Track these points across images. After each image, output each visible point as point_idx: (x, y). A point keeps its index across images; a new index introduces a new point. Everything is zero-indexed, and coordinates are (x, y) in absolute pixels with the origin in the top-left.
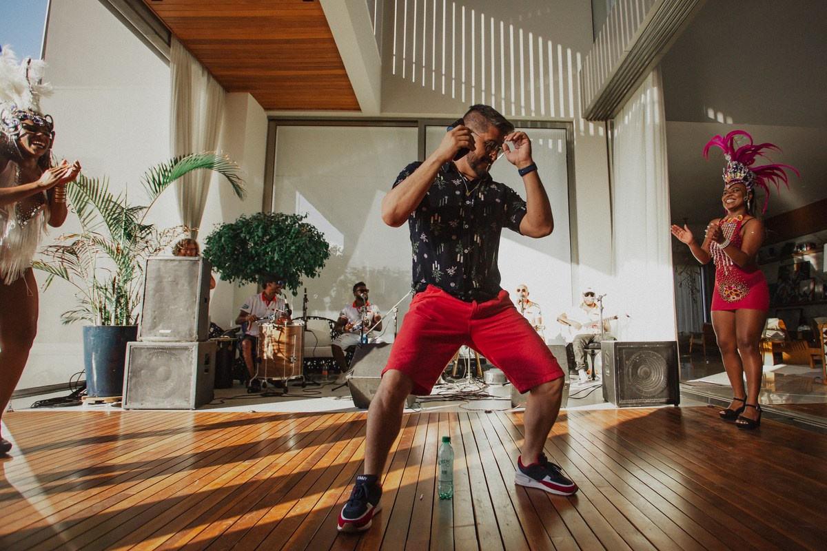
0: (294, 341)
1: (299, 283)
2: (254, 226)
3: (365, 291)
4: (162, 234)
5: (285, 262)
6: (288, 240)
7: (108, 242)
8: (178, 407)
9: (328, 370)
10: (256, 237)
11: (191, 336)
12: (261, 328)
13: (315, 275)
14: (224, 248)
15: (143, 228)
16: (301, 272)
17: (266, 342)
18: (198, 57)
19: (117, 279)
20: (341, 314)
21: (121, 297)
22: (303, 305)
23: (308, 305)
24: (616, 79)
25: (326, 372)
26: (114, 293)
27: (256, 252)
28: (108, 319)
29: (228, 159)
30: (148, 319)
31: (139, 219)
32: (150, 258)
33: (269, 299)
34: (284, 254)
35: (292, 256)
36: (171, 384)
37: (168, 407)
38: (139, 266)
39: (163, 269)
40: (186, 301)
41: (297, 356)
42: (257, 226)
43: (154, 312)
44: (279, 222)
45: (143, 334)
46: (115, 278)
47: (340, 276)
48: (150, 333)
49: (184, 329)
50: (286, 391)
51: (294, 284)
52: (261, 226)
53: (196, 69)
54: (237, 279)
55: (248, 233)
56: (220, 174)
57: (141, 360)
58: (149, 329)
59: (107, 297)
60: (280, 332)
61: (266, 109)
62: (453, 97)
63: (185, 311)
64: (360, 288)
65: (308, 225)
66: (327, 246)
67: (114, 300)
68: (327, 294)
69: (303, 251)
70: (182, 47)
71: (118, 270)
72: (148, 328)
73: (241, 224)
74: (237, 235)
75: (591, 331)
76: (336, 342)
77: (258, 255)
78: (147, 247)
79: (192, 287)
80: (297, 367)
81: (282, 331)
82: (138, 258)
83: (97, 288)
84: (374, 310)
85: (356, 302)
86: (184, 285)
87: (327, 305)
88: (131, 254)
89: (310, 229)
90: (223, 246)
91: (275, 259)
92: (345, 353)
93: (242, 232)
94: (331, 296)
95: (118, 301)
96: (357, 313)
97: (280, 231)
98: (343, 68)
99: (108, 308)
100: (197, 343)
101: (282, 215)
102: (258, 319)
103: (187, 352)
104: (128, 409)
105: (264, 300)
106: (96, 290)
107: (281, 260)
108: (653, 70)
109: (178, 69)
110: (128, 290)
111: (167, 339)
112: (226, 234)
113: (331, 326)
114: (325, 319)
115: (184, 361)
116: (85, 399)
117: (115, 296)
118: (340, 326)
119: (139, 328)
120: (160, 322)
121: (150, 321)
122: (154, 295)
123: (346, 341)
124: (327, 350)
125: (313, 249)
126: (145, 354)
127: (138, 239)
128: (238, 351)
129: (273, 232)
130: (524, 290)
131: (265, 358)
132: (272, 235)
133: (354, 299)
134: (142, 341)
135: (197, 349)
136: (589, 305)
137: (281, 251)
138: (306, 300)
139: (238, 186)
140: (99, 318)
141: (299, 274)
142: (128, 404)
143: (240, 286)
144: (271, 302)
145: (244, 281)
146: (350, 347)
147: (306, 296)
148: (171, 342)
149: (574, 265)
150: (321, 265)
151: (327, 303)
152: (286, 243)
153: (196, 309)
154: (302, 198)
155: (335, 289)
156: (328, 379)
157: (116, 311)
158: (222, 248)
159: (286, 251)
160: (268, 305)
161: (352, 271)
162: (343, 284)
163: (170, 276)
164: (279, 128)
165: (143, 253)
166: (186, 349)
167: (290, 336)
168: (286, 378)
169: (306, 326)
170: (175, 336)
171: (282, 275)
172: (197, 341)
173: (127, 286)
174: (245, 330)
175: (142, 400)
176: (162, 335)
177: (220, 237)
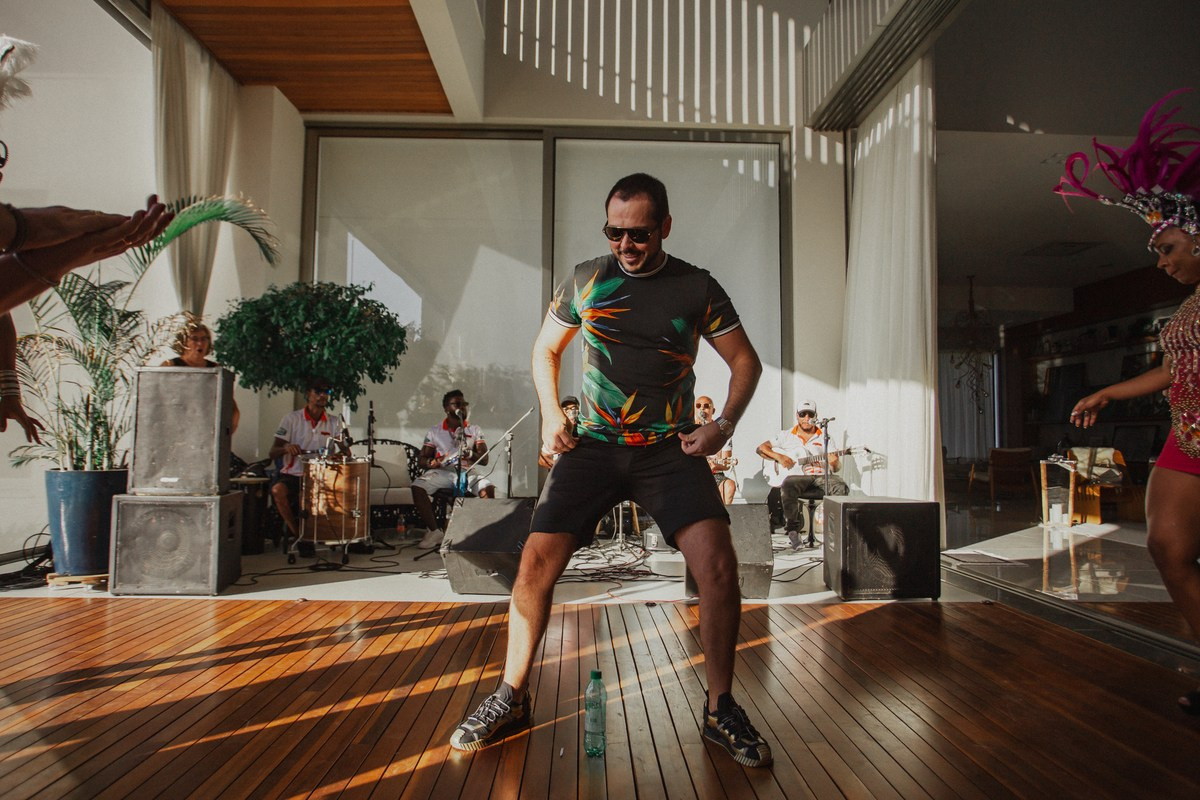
0: (358, 486)
1: (361, 390)
2: (291, 304)
3: (462, 405)
4: (156, 327)
5: (340, 361)
6: (344, 328)
7: (80, 345)
8: (191, 592)
9: (407, 524)
10: (295, 324)
11: (208, 485)
12: (307, 467)
13: (384, 378)
14: (247, 342)
15: (125, 316)
16: (362, 372)
17: (315, 490)
18: (194, 32)
19: (91, 399)
20: (427, 440)
21: (98, 422)
22: (367, 426)
23: (374, 426)
24: (864, 66)
25: (403, 527)
26: (88, 418)
27: (295, 346)
28: (81, 459)
29: (251, 205)
30: (143, 459)
31: (119, 301)
32: (144, 369)
33: (316, 416)
34: (338, 351)
35: (350, 353)
36: (180, 558)
37: (178, 592)
38: (123, 376)
39: (163, 387)
40: (200, 434)
41: (362, 509)
42: (296, 306)
43: (152, 450)
44: (328, 297)
45: (137, 484)
46: (88, 397)
47: (422, 379)
48: (147, 482)
49: (197, 476)
50: (346, 561)
51: (353, 393)
52: (302, 306)
53: (191, 51)
54: (265, 387)
55: (284, 316)
56: (239, 228)
57: (133, 524)
58: (146, 477)
59: (78, 427)
60: (335, 472)
61: (302, 110)
62: (601, 94)
63: (198, 450)
64: (455, 400)
65: (373, 301)
66: (402, 332)
67: (88, 429)
68: (402, 406)
69: (368, 343)
70: (168, 17)
71: (93, 385)
72: (143, 475)
73: (270, 301)
74: (266, 320)
75: (810, 471)
76: (417, 483)
77: (298, 349)
78: (133, 347)
79: (207, 413)
80: (361, 524)
81: (339, 471)
82: (121, 365)
83: (64, 412)
84: (476, 432)
85: (447, 421)
86: (195, 411)
87: (403, 423)
88: (111, 359)
89: (376, 308)
90: (245, 337)
91: (325, 358)
92: (431, 499)
93: (272, 314)
94: (408, 410)
95: (94, 431)
96: (450, 439)
97: (331, 312)
98: (425, 50)
99: (81, 443)
100: (218, 497)
101: (333, 285)
102: (303, 452)
103: (202, 510)
104: (118, 595)
105: (308, 419)
106: (62, 416)
107: (334, 359)
108: (923, 56)
109: (163, 56)
110: (108, 414)
111: (173, 491)
112: (248, 318)
113: (408, 454)
114: (399, 443)
115: (199, 526)
116: (52, 578)
117: (91, 424)
118: (424, 458)
119: (131, 474)
120: (161, 466)
121: (147, 464)
122: (151, 426)
123: (432, 481)
124: (404, 495)
125: (383, 342)
126: (139, 512)
127: (118, 334)
128: (270, 498)
129: (322, 316)
130: (706, 406)
131: (315, 513)
132: (319, 320)
133: (445, 416)
134: (134, 494)
135: (218, 507)
136: (807, 431)
137: (333, 343)
138: (372, 419)
139: (267, 245)
140: (67, 457)
141: (360, 375)
142: (117, 588)
143: (269, 396)
144: (320, 423)
145: (276, 389)
146: (439, 491)
147: (372, 412)
148: (179, 495)
149: (786, 373)
150: (395, 364)
151: (402, 420)
152: (341, 332)
153: (215, 446)
154: (357, 241)
155: (414, 398)
156: (407, 537)
157: (92, 446)
158: (244, 342)
159: (341, 346)
160: (314, 426)
161: (440, 370)
162: (428, 390)
163: (174, 398)
164: (322, 140)
165: (127, 357)
166: (202, 506)
167: (351, 479)
168: (345, 542)
169: (373, 460)
170: (185, 488)
171: (333, 380)
172: (218, 494)
173: (107, 408)
174: (280, 466)
175: (138, 582)
176: (166, 485)
177: (240, 324)
